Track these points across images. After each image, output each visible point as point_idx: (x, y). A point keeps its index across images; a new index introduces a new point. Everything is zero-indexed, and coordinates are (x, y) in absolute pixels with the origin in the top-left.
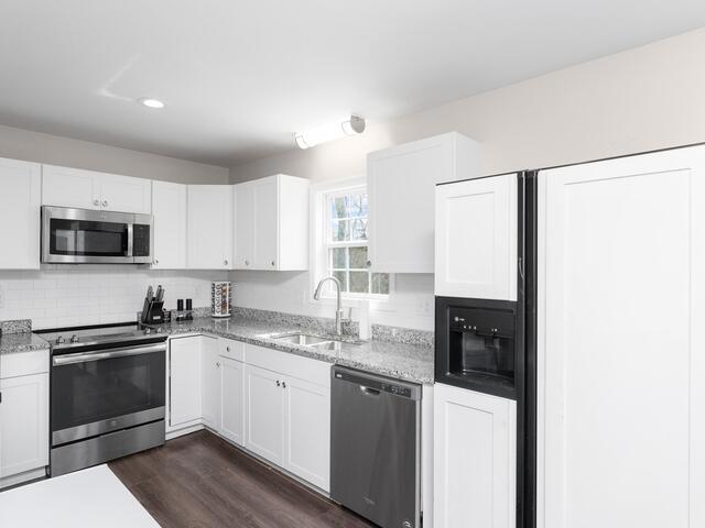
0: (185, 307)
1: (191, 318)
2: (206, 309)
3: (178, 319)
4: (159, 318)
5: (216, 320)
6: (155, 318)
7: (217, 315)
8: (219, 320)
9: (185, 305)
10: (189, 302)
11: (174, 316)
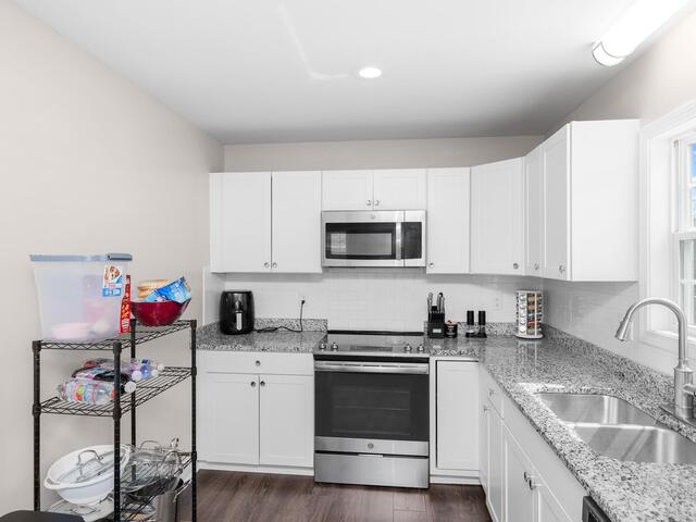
0: (476, 320)
1: (485, 336)
2: (510, 325)
3: (468, 335)
4: (439, 331)
5: (520, 342)
6: (435, 331)
7: (520, 335)
8: (525, 343)
9: (477, 319)
10: (482, 315)
11: (461, 331)
